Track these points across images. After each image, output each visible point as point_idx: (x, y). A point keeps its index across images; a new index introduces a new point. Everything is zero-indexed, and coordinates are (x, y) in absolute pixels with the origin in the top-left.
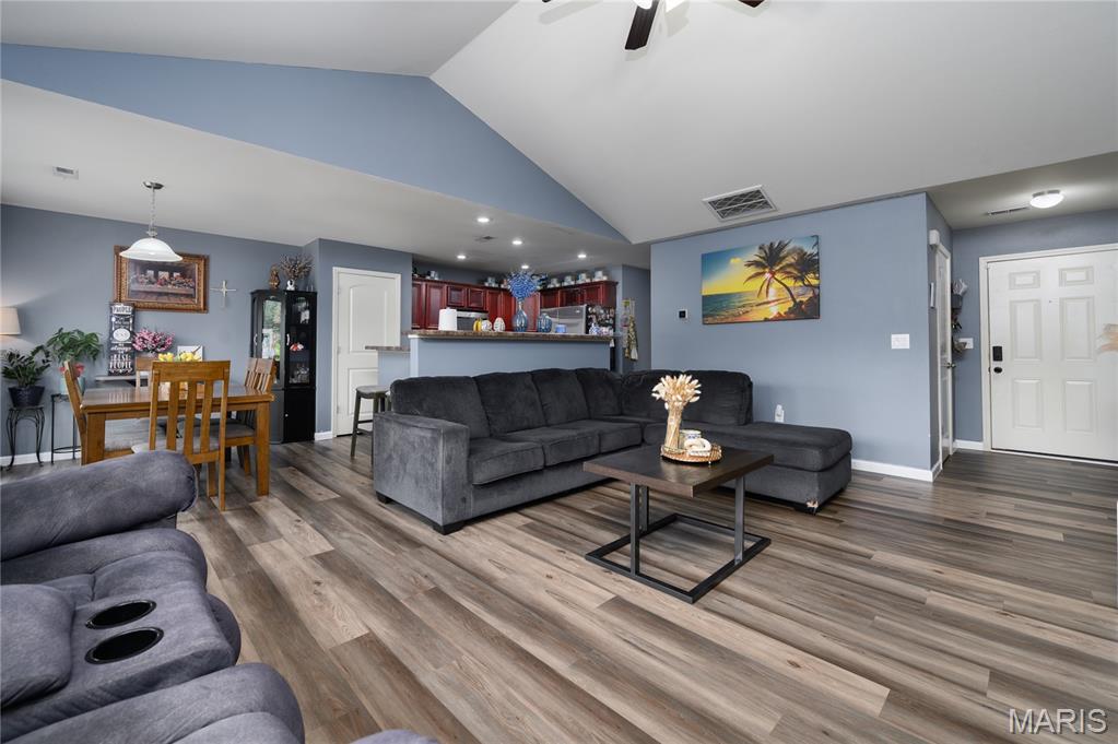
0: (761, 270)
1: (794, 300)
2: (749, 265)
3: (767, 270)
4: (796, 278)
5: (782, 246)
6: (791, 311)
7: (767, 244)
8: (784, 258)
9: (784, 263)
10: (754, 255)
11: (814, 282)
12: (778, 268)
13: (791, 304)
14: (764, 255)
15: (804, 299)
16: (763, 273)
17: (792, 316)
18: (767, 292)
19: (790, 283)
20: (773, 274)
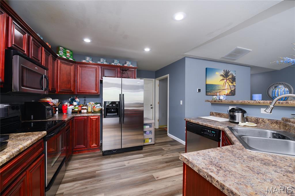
0: (224, 78)
1: (231, 89)
2: (221, 76)
3: (225, 78)
4: (231, 83)
5: (229, 72)
6: (230, 93)
7: (225, 70)
8: (229, 76)
9: (229, 77)
10: (222, 73)
11: (235, 85)
12: (228, 79)
13: (230, 91)
14: (224, 73)
15: (233, 89)
16: (224, 79)
17: (230, 94)
18: (225, 86)
19: (230, 84)
20: (227, 80)
